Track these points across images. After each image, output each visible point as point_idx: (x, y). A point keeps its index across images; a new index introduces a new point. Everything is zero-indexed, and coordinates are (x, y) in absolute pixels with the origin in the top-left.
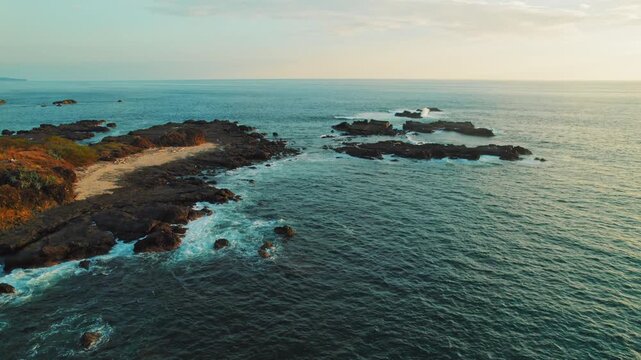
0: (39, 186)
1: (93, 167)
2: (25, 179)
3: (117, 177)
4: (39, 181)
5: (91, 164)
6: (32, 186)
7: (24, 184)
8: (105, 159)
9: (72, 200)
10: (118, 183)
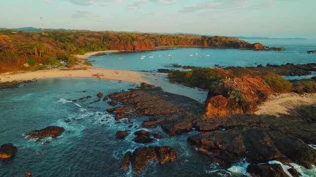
0: (237, 100)
1: (284, 95)
2: (234, 94)
3: (294, 106)
4: (239, 97)
5: (285, 93)
6: (235, 99)
7: (232, 97)
8: (296, 92)
9: (252, 113)
10: (290, 111)
